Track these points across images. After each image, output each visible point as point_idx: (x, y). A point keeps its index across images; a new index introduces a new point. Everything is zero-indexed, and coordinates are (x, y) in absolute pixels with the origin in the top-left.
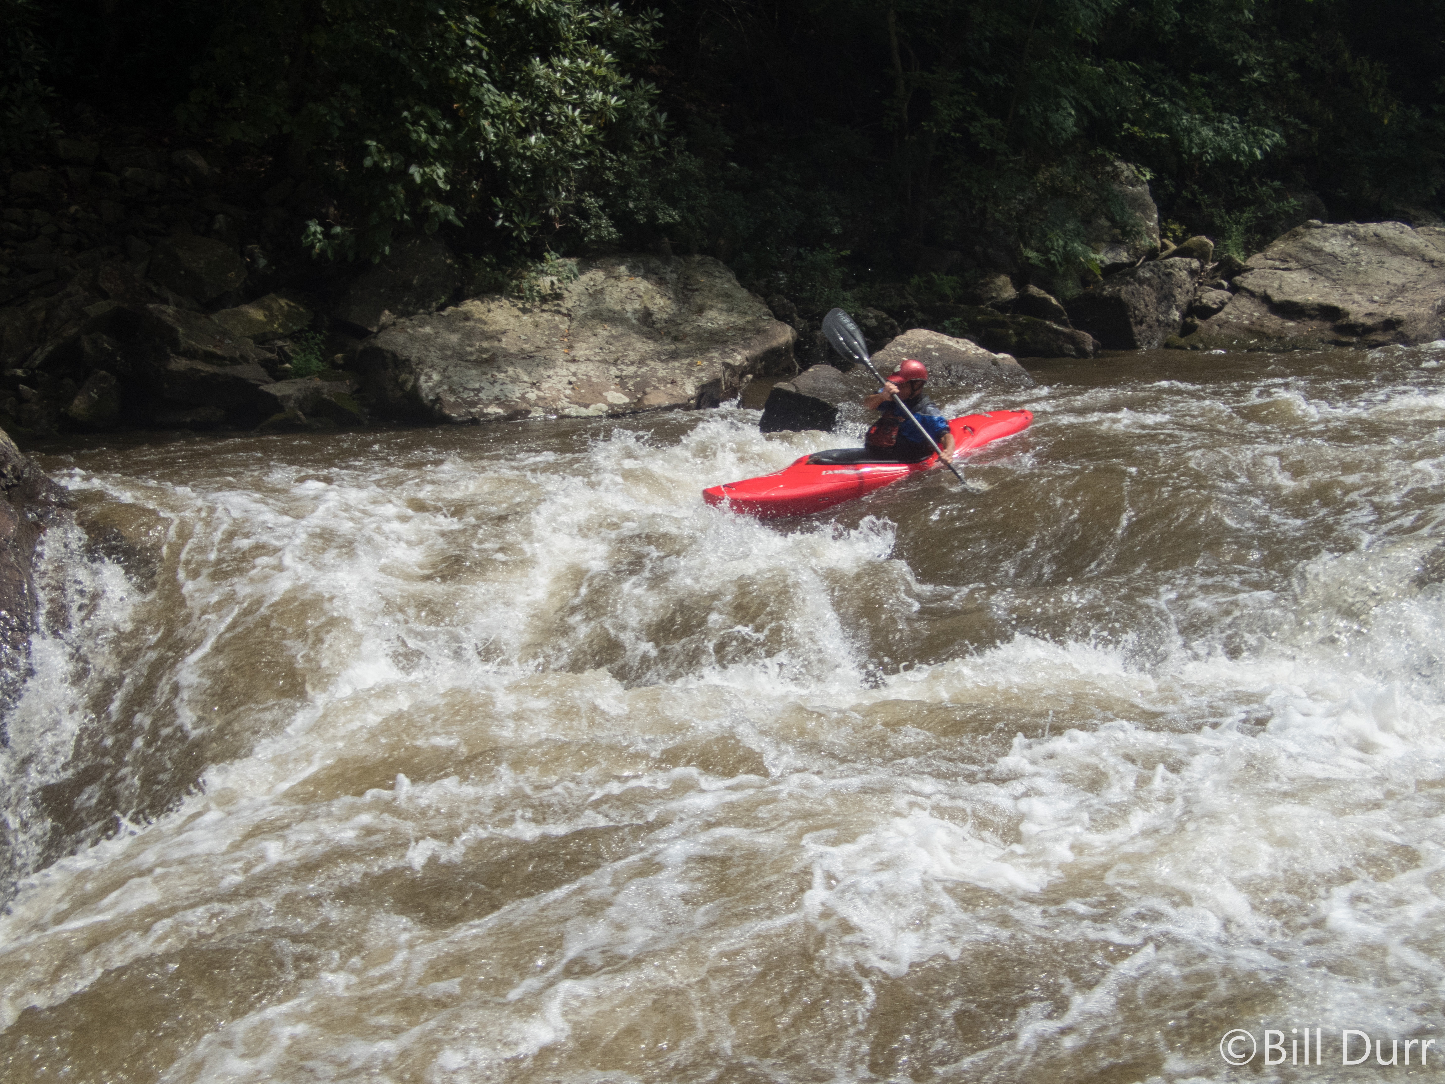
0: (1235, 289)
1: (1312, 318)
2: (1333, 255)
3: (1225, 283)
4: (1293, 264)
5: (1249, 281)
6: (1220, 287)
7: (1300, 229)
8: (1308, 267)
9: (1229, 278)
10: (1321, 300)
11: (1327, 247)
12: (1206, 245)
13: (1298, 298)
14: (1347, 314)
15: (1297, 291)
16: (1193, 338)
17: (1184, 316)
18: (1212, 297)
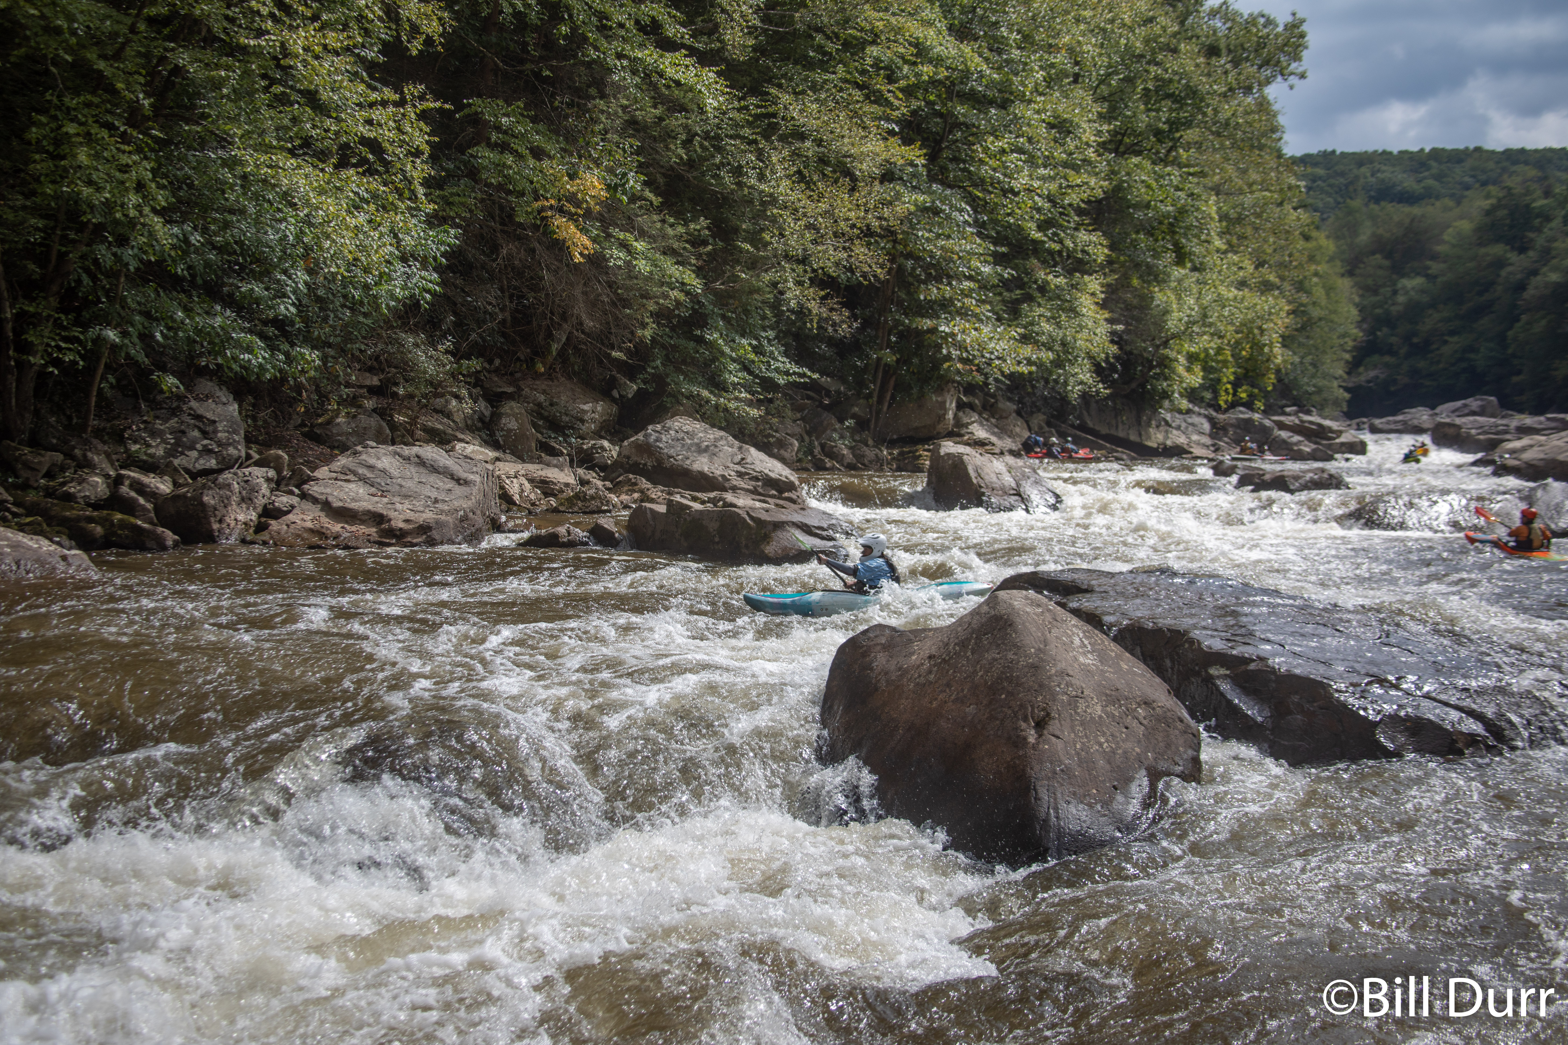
0: (304, 496)
1: (363, 522)
2: (384, 471)
3: (296, 491)
4: (351, 477)
5: (314, 489)
6: (291, 493)
7: (359, 448)
8: (363, 479)
9: (298, 486)
10: (370, 507)
11: (379, 465)
12: (280, 457)
13: (353, 505)
14: (390, 520)
15: (354, 500)
16: (264, 536)
17: (260, 516)
18: (283, 500)
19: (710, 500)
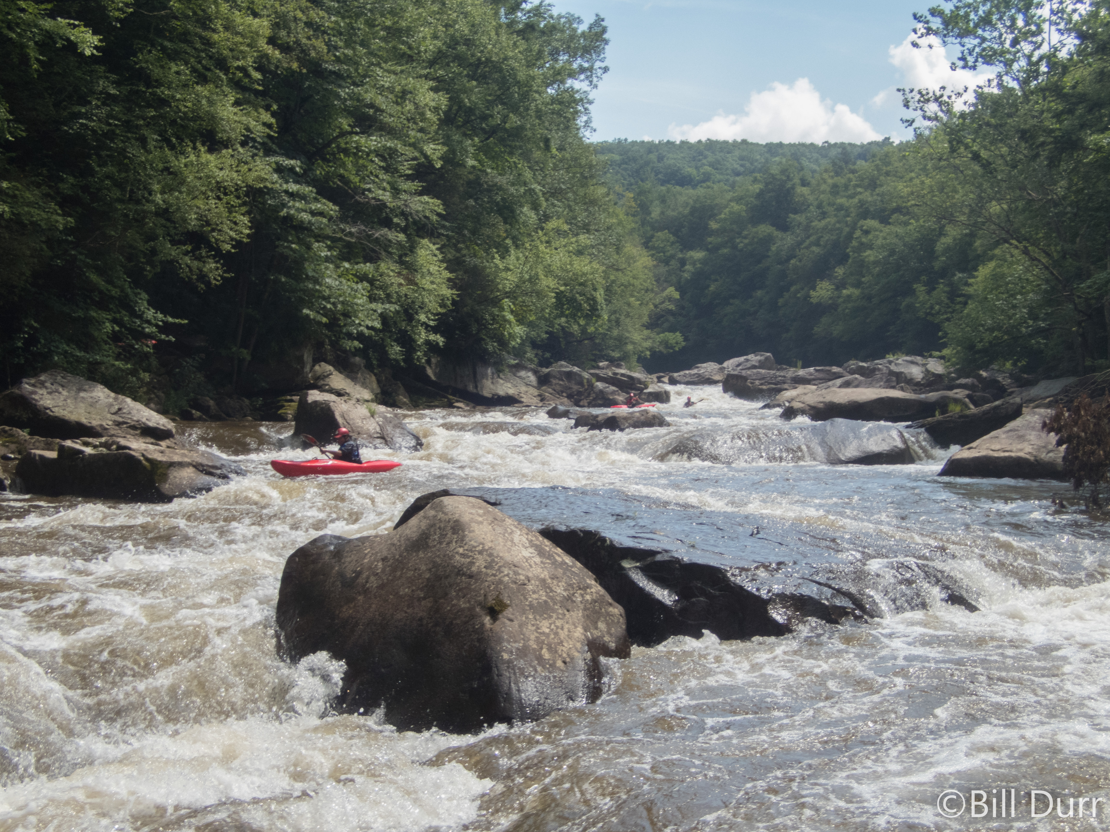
19: (102, 445)
